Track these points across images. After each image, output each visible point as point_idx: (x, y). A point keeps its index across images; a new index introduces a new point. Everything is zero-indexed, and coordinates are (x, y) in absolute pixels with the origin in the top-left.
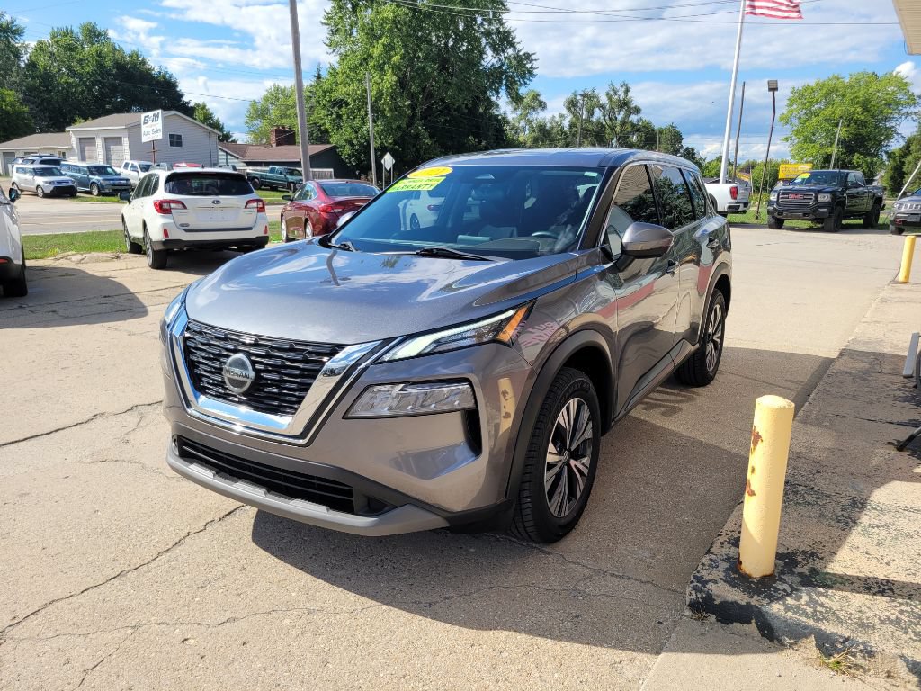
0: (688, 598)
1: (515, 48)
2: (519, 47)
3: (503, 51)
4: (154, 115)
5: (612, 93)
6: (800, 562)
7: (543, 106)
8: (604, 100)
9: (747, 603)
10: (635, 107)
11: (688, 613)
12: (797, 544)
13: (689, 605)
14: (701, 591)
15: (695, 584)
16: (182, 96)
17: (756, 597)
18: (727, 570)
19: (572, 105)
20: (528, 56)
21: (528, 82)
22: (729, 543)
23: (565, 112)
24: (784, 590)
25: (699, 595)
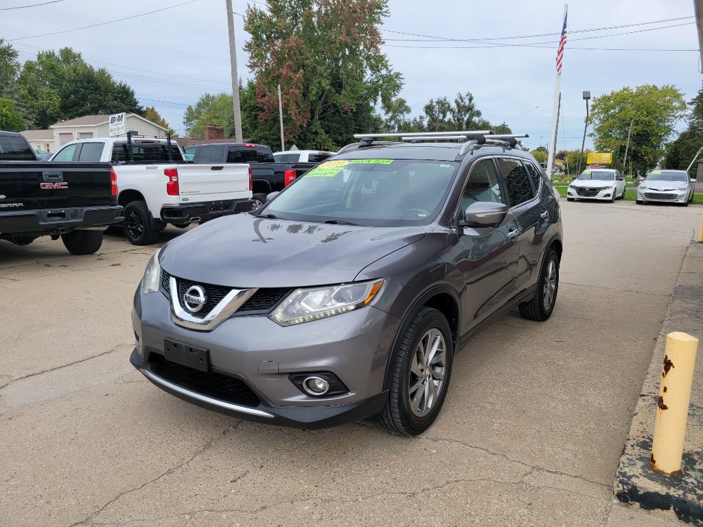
0: (616, 490)
1: (387, 69)
2: (390, 68)
3: (379, 71)
4: (119, 116)
5: (460, 101)
6: (697, 461)
7: (408, 110)
8: (453, 105)
9: (666, 493)
10: (477, 111)
11: (616, 501)
12: (690, 447)
13: (617, 495)
14: (627, 484)
15: (621, 478)
16: (137, 103)
17: (672, 489)
18: (643, 467)
19: (429, 109)
20: (397, 75)
21: (397, 94)
22: (637, 446)
23: (424, 114)
24: (692, 483)
25: (626, 487)
